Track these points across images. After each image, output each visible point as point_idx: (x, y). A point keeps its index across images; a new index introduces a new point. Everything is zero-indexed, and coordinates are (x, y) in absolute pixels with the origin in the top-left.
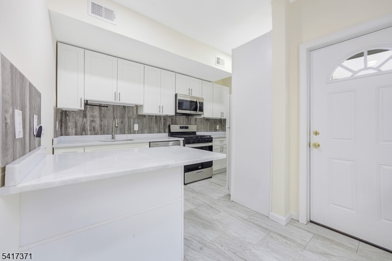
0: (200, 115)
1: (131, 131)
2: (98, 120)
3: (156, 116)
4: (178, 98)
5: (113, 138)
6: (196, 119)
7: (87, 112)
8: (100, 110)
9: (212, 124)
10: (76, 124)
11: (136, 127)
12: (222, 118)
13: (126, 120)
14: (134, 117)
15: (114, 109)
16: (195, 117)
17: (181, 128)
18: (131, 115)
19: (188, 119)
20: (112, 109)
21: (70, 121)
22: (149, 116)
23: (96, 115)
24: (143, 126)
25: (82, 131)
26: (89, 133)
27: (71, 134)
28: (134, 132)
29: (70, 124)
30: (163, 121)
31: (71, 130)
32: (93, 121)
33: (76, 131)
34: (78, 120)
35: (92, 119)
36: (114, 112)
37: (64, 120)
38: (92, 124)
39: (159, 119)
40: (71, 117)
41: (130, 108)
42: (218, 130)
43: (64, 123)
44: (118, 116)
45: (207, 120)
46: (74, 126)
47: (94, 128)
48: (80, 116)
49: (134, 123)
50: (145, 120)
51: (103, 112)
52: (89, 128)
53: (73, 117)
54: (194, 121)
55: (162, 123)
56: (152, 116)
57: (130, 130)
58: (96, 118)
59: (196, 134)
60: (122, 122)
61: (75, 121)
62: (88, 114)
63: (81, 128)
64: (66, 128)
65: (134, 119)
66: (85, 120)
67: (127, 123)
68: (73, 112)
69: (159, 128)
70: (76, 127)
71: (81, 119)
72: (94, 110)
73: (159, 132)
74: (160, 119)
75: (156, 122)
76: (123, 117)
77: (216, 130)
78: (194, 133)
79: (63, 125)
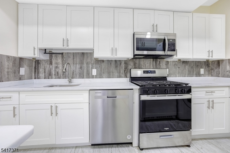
0: (171, 56)
1: (89, 76)
2: (60, 66)
3: (116, 61)
4: (136, 37)
5: (70, 82)
6: (168, 62)
7: (53, 60)
8: (63, 57)
9: (192, 67)
10: (45, 70)
11: (94, 72)
12: (210, 58)
13: (85, 65)
14: (93, 62)
15: (74, 56)
16: (165, 60)
17: (144, 72)
18: (89, 60)
19: (156, 62)
20: (72, 56)
21: (41, 68)
22: (108, 60)
23: (59, 62)
24: (101, 70)
25: (49, 76)
26: (54, 77)
27: (41, 78)
28: (93, 77)
29: (41, 70)
30: (123, 66)
31: (42, 75)
32: (57, 67)
33: (45, 76)
34: (46, 67)
35: (56, 65)
36: (74, 58)
37: (37, 67)
38: (56, 70)
39: (118, 63)
40: (41, 64)
41: (89, 55)
42: (203, 75)
43: (37, 69)
44: (77, 62)
45: (185, 62)
46: (43, 72)
47: (58, 73)
48: (47, 64)
49: (92, 68)
50: (103, 65)
51: (65, 59)
52: (54, 73)
53: (43, 64)
54: (164, 64)
55: (122, 67)
56: (111, 60)
57: (89, 74)
58: (59, 64)
59: (166, 80)
60: (81, 68)
61: (44, 68)
62: (54, 62)
63: (48, 73)
64: (38, 73)
65: (92, 64)
66: (51, 66)
67: (86, 68)
68: (43, 61)
69: (120, 72)
70: (45, 72)
71: (48, 66)
72: (58, 58)
73: (120, 77)
74: (121, 63)
75: (116, 67)
76: (82, 63)
77: (198, 75)
78: (164, 78)
79: (36, 71)
